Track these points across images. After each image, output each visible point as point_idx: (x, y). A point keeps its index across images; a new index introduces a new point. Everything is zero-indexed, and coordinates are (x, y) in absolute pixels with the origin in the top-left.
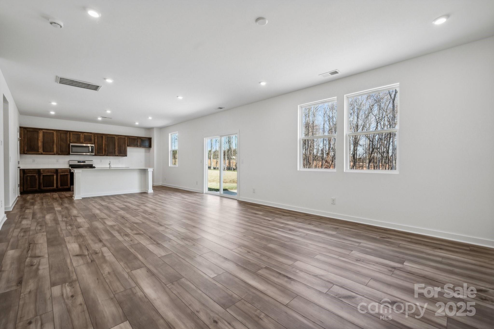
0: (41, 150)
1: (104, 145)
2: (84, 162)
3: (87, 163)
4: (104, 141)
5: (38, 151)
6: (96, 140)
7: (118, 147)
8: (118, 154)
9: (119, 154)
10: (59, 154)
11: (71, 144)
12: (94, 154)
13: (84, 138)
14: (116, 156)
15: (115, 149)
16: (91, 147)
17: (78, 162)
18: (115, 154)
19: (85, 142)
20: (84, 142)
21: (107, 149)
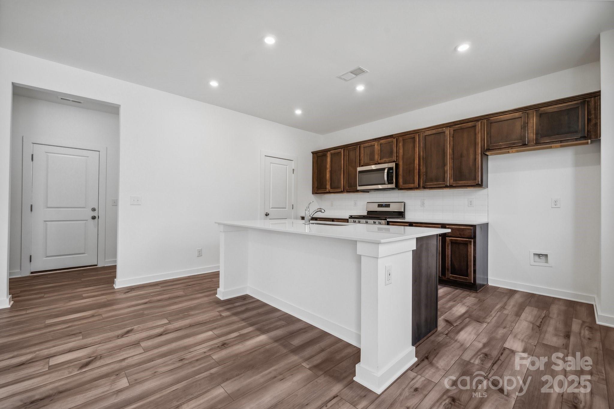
0: (328, 187)
1: (417, 162)
2: (388, 206)
3: (393, 208)
4: (417, 149)
5: (326, 189)
6: (401, 151)
7: (453, 159)
8: (452, 181)
9: (455, 180)
10: (348, 192)
11: (359, 169)
12: (393, 186)
13: (381, 151)
14: (446, 187)
15: (444, 165)
16: (390, 169)
17: (379, 206)
18: (444, 181)
19: (383, 161)
20: (380, 160)
21: (423, 170)
